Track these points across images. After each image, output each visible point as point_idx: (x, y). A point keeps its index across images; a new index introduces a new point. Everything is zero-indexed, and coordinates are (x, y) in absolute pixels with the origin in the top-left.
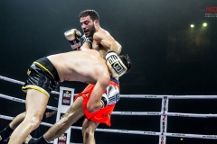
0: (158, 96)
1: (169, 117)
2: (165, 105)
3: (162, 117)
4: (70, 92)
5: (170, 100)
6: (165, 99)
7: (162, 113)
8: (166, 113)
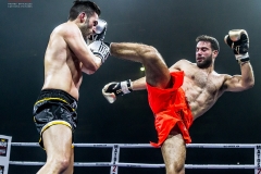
0: (108, 145)
1: (120, 168)
2: (115, 154)
3: (112, 168)
4: (7, 141)
5: (121, 149)
6: (116, 148)
7: (112, 163)
8: (117, 163)
